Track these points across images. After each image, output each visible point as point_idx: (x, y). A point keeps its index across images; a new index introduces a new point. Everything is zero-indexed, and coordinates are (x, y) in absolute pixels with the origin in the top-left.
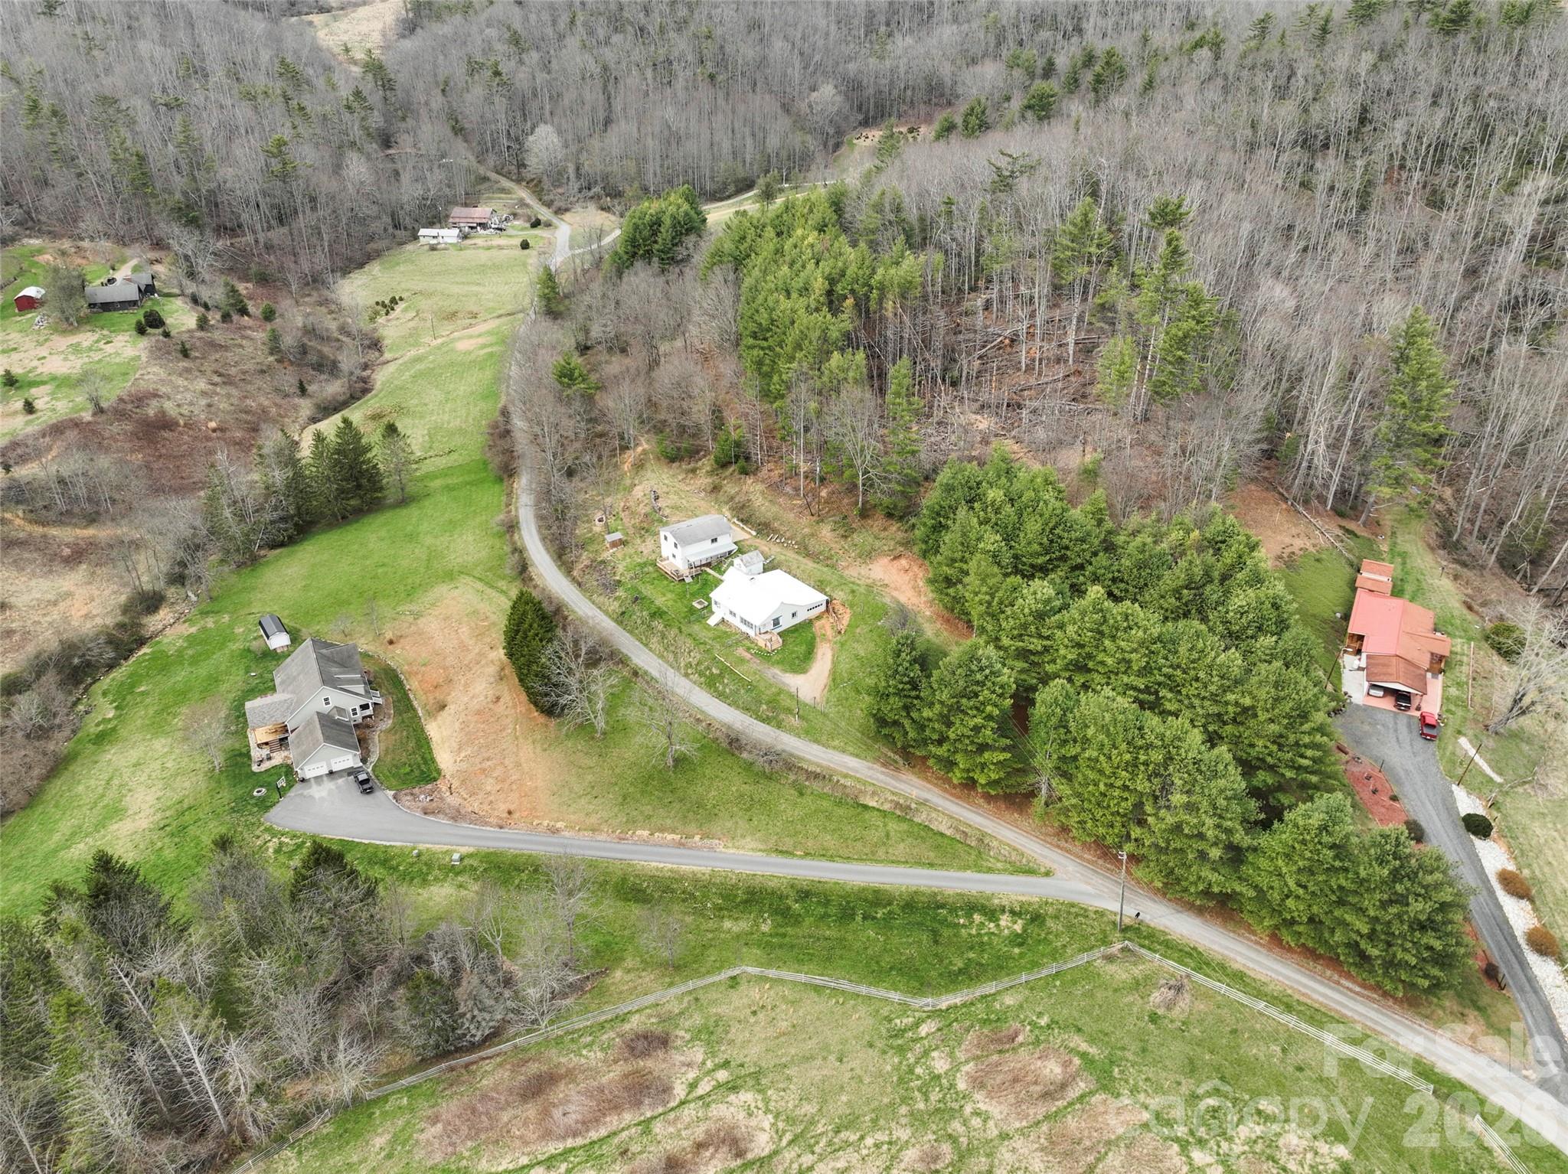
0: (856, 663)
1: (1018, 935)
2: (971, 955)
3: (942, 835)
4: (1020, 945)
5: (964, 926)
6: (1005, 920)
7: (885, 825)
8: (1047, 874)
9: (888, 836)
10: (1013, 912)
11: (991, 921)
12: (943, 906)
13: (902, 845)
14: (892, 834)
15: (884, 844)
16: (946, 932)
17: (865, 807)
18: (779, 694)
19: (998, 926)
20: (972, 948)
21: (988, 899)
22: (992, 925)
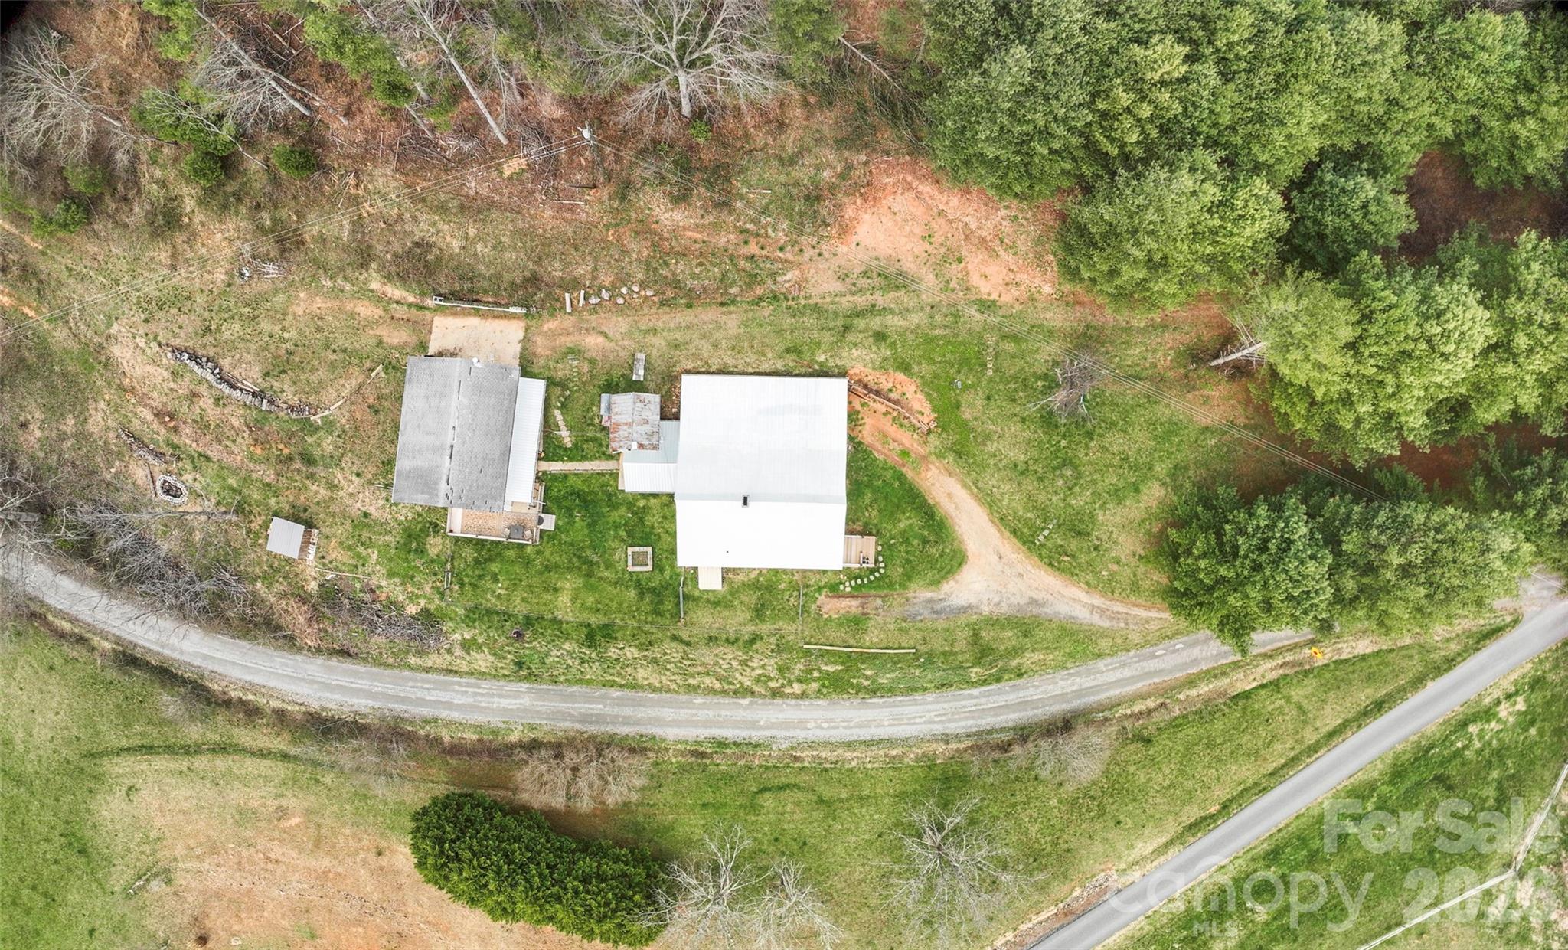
0: (1030, 485)
1: (1525, 713)
2: (1495, 774)
3: (1363, 658)
4: (1532, 723)
5: (1465, 747)
6: (1503, 711)
7: (1288, 699)
8: (1516, 622)
9: (1300, 708)
10: (1509, 696)
11: (1488, 721)
12: (1431, 747)
13: (1328, 709)
14: (1304, 703)
15: (1306, 723)
16: (1453, 770)
17: (1246, 695)
18: (976, 635)
19: (1499, 721)
20: (1490, 764)
21: (1478, 703)
22: (1493, 724)
